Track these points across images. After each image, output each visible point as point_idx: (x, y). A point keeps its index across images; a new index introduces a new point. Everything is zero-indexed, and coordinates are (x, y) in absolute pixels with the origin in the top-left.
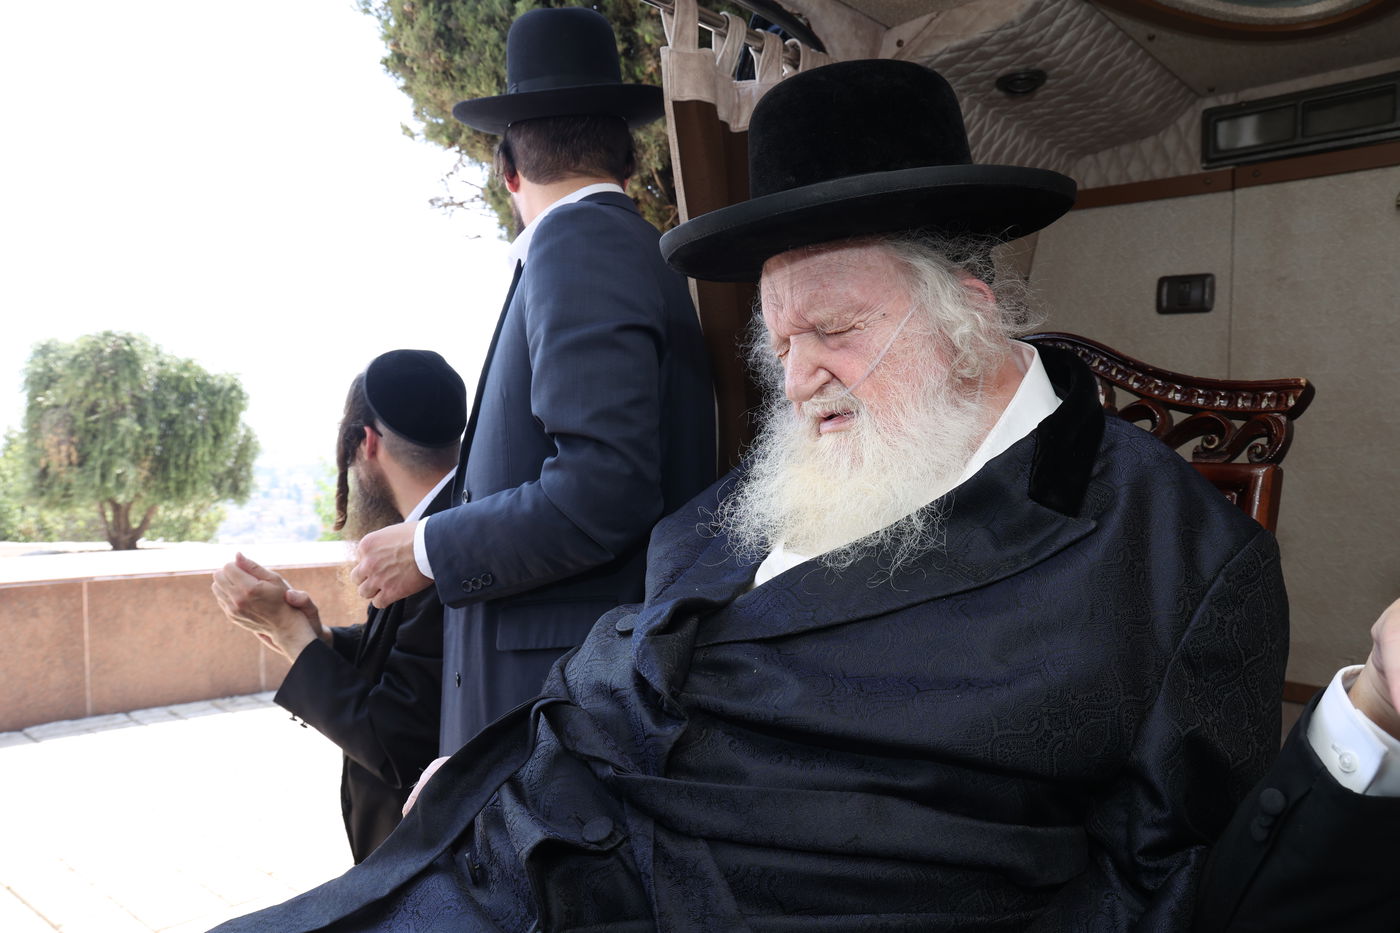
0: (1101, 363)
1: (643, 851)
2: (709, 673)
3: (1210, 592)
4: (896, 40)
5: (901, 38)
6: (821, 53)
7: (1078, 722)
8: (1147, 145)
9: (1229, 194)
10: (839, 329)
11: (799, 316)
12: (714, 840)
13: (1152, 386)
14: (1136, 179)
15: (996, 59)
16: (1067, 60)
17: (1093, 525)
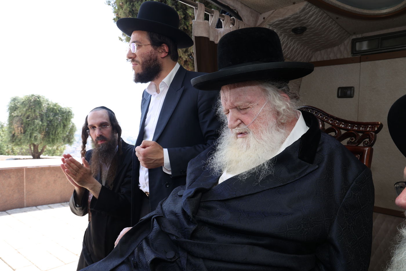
0: (321, 115)
1: (184, 262)
2: (204, 209)
3: (351, 187)
4: (263, 18)
5: (265, 17)
6: (241, 21)
7: (312, 226)
8: (335, 49)
9: (359, 64)
10: (244, 108)
11: (232, 104)
12: (205, 259)
13: (336, 122)
14: (332, 58)
15: (292, 24)
16: (313, 24)
17: (317, 166)
